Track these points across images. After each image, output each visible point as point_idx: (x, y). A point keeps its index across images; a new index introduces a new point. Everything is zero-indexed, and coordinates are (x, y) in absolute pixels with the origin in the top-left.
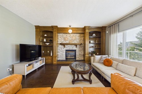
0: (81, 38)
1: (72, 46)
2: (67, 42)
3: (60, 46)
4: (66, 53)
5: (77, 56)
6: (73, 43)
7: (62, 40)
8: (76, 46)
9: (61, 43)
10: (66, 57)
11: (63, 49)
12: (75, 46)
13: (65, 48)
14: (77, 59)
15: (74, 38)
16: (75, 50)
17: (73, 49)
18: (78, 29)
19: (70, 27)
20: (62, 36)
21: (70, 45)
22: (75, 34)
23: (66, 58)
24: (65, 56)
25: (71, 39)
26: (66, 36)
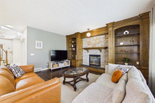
0: (107, 40)
1: (96, 50)
2: (91, 46)
3: (84, 51)
4: (90, 58)
5: (101, 63)
6: (97, 46)
7: (86, 45)
9: (85, 47)
11: (86, 54)
12: (99, 51)
13: (88, 53)
14: (102, 67)
15: (98, 41)
16: (100, 56)
17: (97, 54)
18: (100, 30)
19: (88, 30)
20: (86, 41)
22: (99, 37)
23: (90, 64)
24: (89, 61)
25: (94, 42)
26: (89, 40)
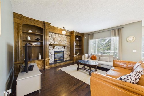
0: (68, 40)
1: (61, 47)
2: (56, 43)
4: (55, 54)
5: (65, 57)
6: (62, 44)
7: (51, 40)
8: (65, 47)
10: (55, 59)
11: (51, 50)
12: (63, 48)
13: (54, 49)
14: (65, 60)
15: (62, 39)
16: (63, 52)
19: (64, 28)
20: (51, 36)
21: (59, 46)
25: (60, 40)
26: (55, 36)
